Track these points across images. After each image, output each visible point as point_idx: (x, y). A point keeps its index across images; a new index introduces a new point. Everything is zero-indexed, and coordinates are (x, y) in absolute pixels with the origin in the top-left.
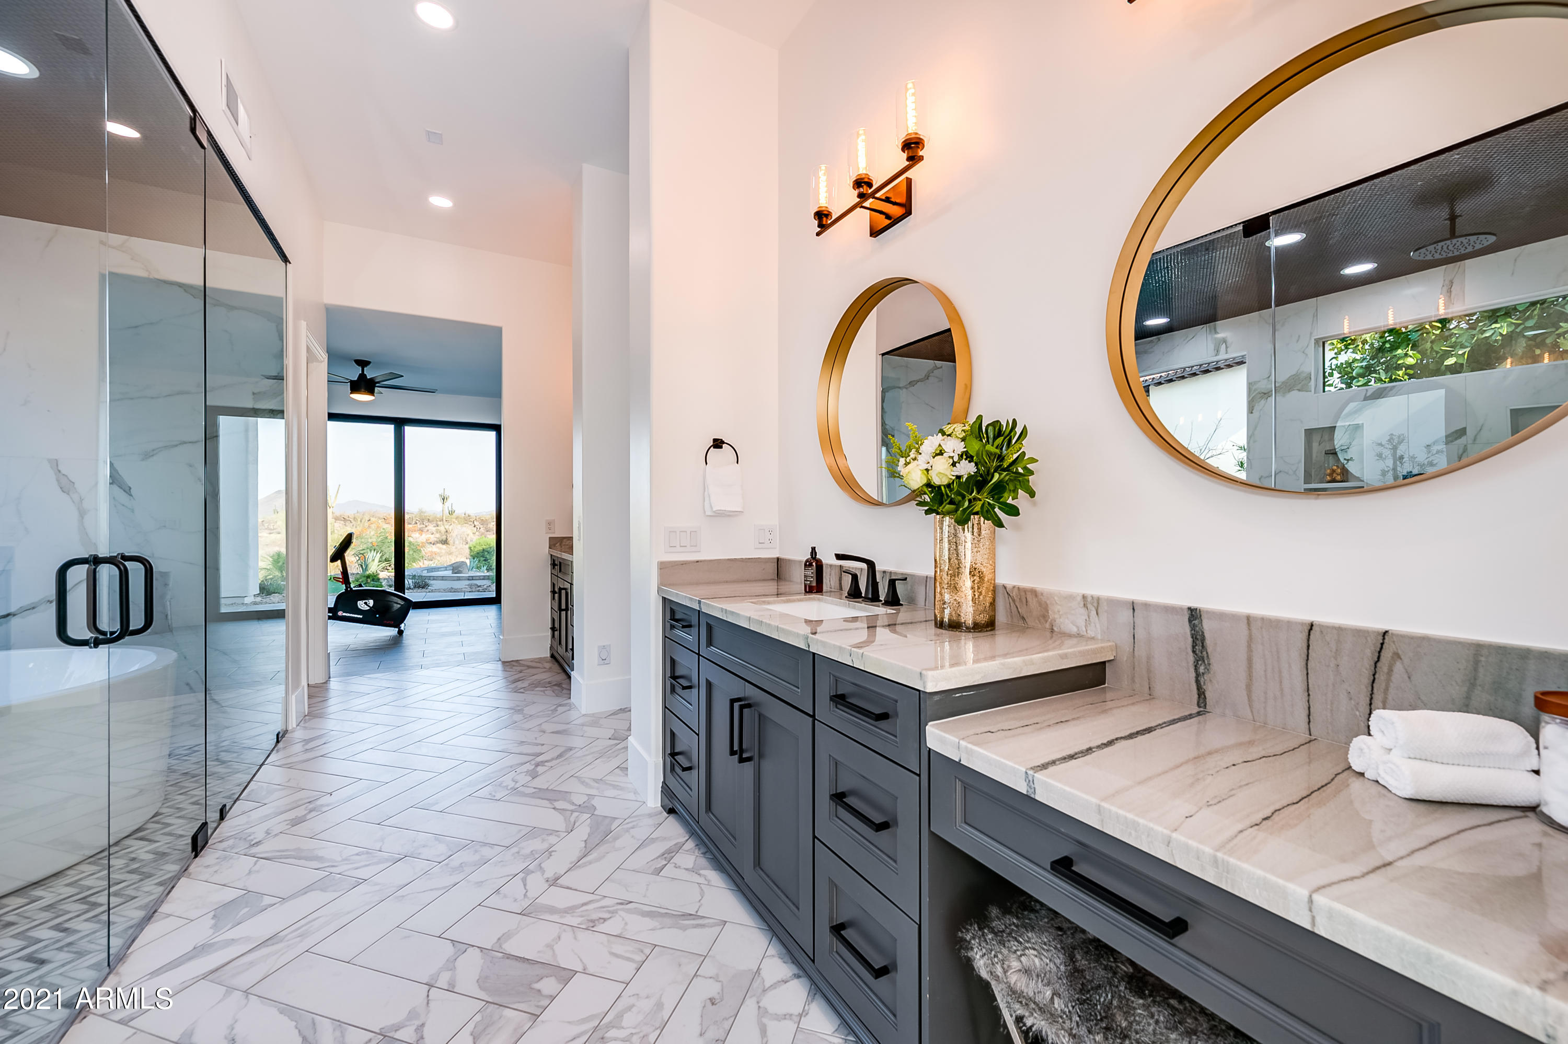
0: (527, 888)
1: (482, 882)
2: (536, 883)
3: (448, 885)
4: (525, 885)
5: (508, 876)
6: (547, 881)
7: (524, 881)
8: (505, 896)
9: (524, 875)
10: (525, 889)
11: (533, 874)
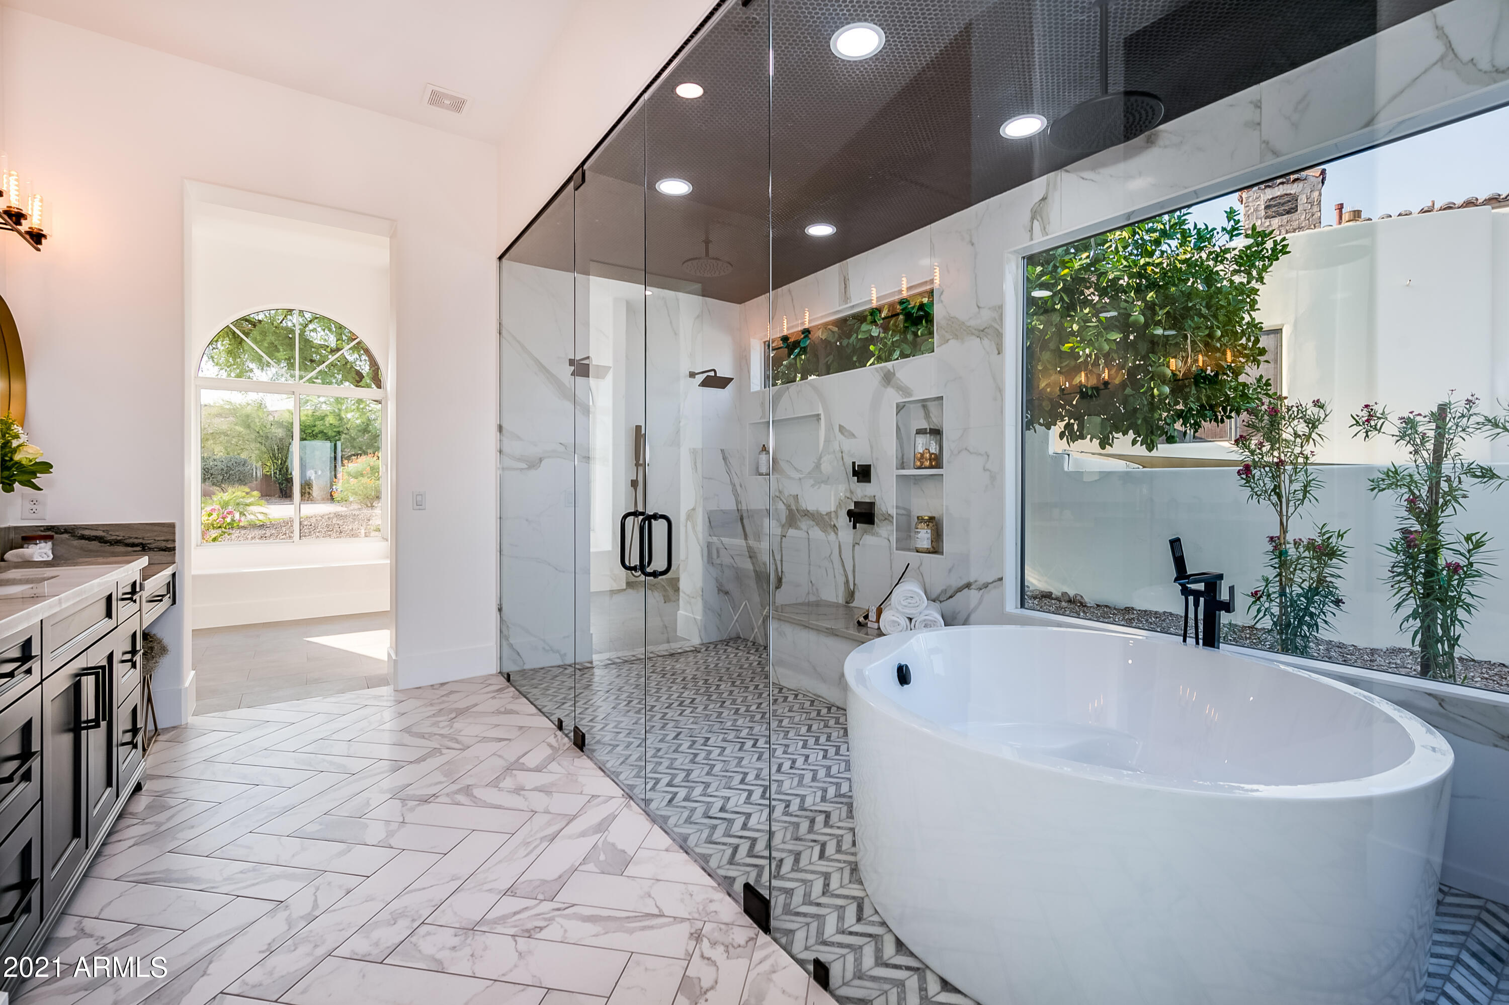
0: (313, 898)
1: (367, 901)
2: (300, 906)
3: (406, 895)
4: (316, 900)
5: (334, 910)
6: (287, 907)
7: (315, 905)
8: (340, 887)
9: (314, 914)
10: (316, 896)
11: (302, 914)
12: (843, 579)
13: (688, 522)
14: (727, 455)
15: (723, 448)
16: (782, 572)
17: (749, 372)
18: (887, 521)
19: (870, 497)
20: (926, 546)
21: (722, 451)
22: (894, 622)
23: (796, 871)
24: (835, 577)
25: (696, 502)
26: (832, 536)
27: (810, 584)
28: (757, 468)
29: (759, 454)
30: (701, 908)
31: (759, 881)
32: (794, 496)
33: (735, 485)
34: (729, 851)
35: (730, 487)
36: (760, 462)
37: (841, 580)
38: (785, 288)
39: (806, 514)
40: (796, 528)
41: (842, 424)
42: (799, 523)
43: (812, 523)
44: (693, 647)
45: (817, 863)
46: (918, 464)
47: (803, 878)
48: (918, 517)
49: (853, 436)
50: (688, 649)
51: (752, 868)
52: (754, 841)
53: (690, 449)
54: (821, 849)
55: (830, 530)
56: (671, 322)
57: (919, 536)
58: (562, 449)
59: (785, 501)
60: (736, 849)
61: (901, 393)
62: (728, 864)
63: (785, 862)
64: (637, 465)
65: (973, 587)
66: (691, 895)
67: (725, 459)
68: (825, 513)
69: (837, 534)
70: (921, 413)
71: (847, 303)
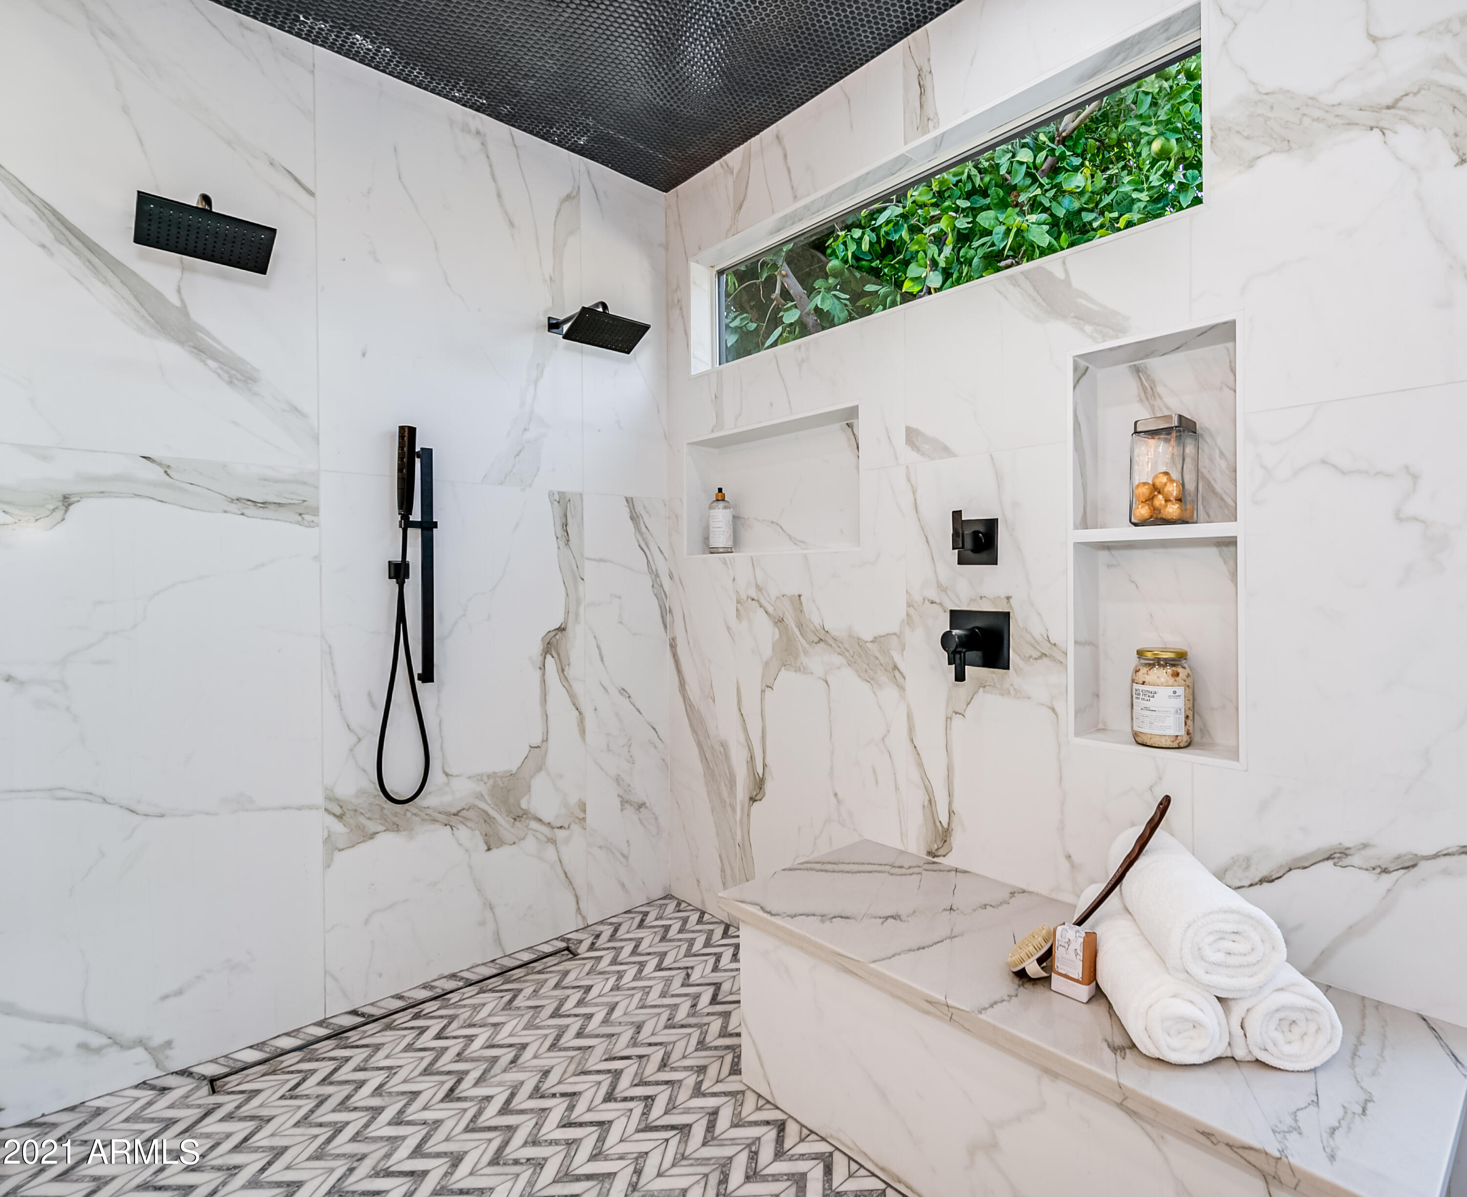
12: (921, 797)
13: (549, 657)
14: (639, 509)
15: (629, 495)
16: (765, 766)
17: (687, 333)
18: (1045, 661)
19: (994, 600)
20: (1173, 732)
21: (629, 501)
22: (1182, 1019)
24: (897, 788)
25: (567, 612)
26: (890, 693)
27: (833, 800)
28: (706, 539)
29: (710, 508)
32: (791, 598)
33: (657, 576)
35: (648, 581)
36: (712, 525)
37: (915, 799)
38: (768, 133)
39: (823, 638)
40: (798, 670)
41: (914, 425)
42: (803, 659)
43: (838, 660)
44: (562, 939)
46: (1143, 511)
48: (1140, 653)
49: (946, 451)
50: (547, 949)
53: (551, 494)
55: (883, 678)
56: (499, 196)
57: (1152, 703)
58: (154, 473)
59: (770, 609)
61: (1089, 328)
64: (406, 524)
65: (1355, 859)
67: (634, 518)
68: (869, 638)
69: (902, 688)
70: (1131, 386)
71: (926, 131)
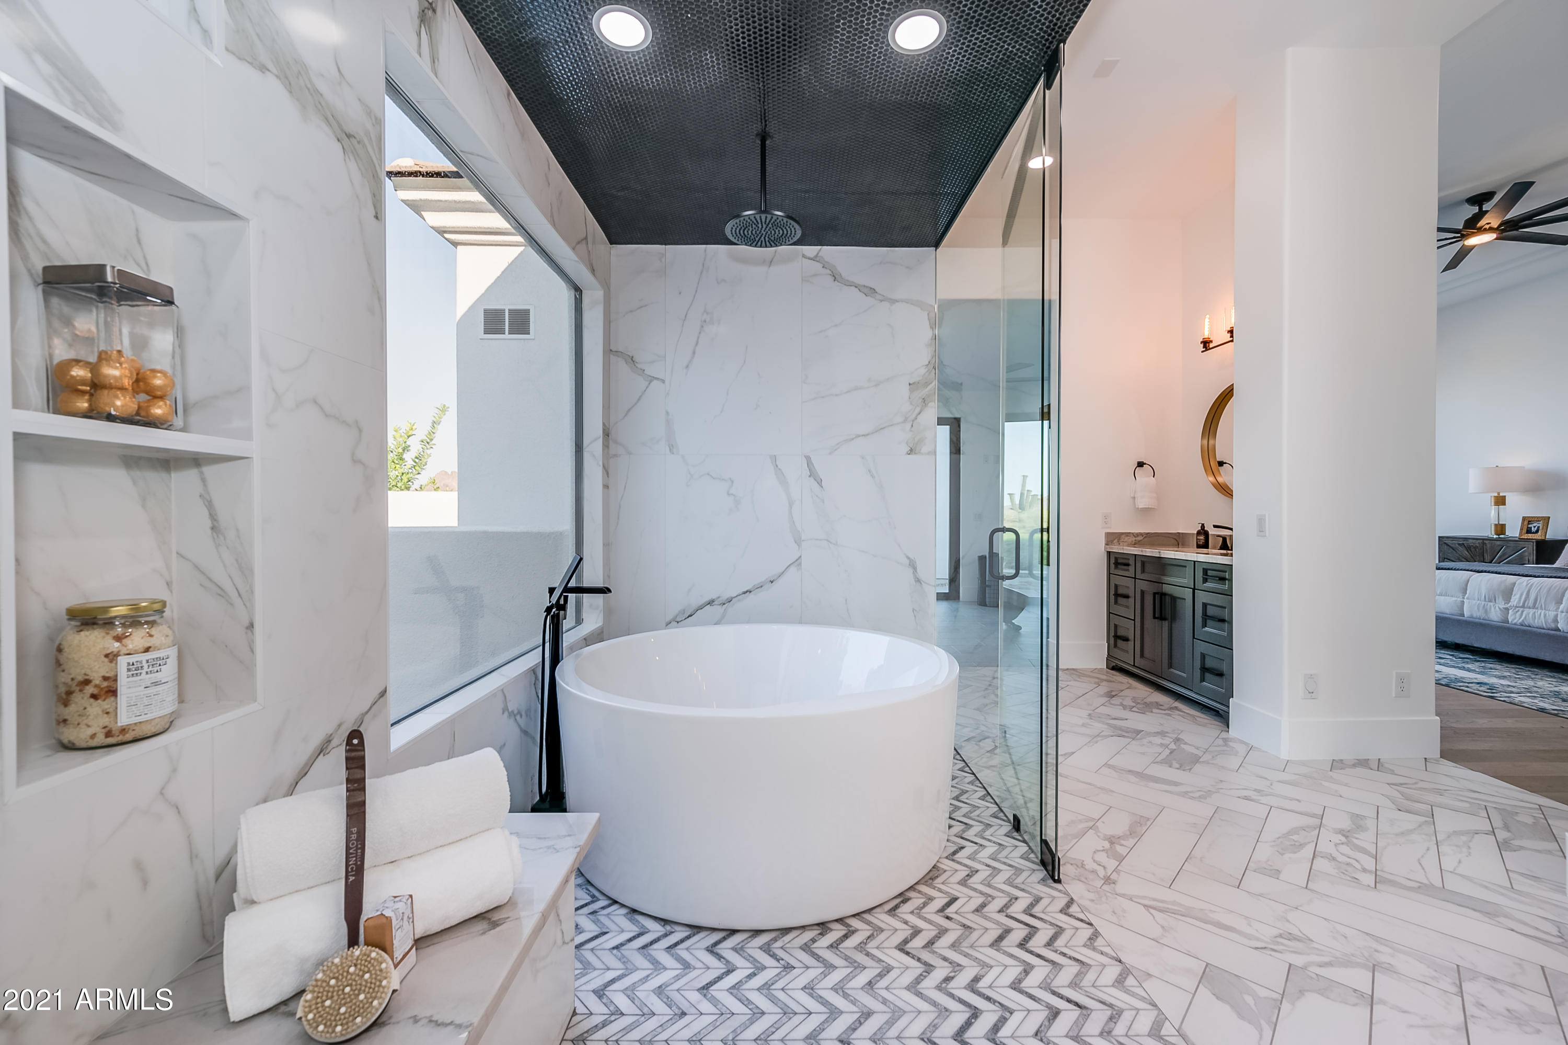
23: (990, 896)
30: (1104, 899)
31: (1034, 900)
34: (1060, 943)
45: (963, 895)
47: (988, 888)
51: (1037, 915)
52: (1022, 945)
54: (948, 907)
60: (1050, 944)
62: (1065, 929)
63: (998, 908)
66: (1114, 912)
